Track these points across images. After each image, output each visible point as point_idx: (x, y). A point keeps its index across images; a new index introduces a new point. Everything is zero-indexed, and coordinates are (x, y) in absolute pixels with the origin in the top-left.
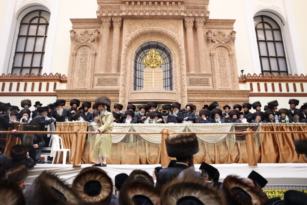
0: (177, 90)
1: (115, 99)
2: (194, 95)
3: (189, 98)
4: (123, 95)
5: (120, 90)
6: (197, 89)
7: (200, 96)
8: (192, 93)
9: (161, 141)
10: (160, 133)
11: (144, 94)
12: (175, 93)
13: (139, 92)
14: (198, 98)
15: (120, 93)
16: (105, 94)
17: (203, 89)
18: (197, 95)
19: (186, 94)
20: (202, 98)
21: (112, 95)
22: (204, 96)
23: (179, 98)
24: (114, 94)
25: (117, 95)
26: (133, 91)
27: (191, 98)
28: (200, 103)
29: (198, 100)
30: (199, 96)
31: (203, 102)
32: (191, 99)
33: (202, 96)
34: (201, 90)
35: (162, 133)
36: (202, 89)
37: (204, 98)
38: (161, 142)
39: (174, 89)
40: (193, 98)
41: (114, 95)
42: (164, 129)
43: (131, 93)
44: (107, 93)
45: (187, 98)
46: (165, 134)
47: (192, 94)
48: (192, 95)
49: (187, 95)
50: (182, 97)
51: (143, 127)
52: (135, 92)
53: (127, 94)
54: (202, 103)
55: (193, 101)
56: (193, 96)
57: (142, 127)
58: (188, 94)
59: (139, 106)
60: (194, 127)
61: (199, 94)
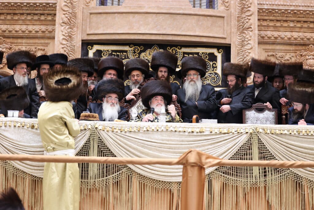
0: (228, 8)
1: (43, 32)
2: (278, 24)
3: (263, 33)
4: (66, 20)
5: (57, 5)
6: (286, 8)
7: (295, 27)
8: (271, 18)
9: (181, 174)
10: (178, 163)
11: (131, 17)
12: (223, 17)
13: (115, 11)
14: (288, 34)
15: (57, 12)
16: (15, 14)
17: (305, 9)
18: (285, 24)
19: (254, 21)
20: (300, 34)
21: (36, 17)
22: (305, 30)
23: (234, 30)
24: (41, 14)
25: (50, 18)
26: (98, 7)
27: (269, 33)
28: (293, 48)
29: (289, 39)
30: (292, 29)
31: (304, 47)
32: (269, 38)
33: (301, 27)
34: (299, 11)
35: (184, 162)
36: (301, 8)
37: (306, 34)
38: (181, 178)
39: (219, 4)
40: (276, 34)
41: (39, 20)
42: (190, 152)
43: (91, 14)
44: (21, 12)
45: (257, 32)
46: (193, 166)
47: (271, 20)
48: (271, 24)
49: (257, 23)
50: (243, 29)
51: (127, 134)
52: (102, 9)
53: (80, 16)
54: (300, 48)
55: (273, 44)
56: (275, 27)
57: (123, 133)
58: (259, 20)
59: (113, 51)
60: (277, 135)
61: (293, 21)
